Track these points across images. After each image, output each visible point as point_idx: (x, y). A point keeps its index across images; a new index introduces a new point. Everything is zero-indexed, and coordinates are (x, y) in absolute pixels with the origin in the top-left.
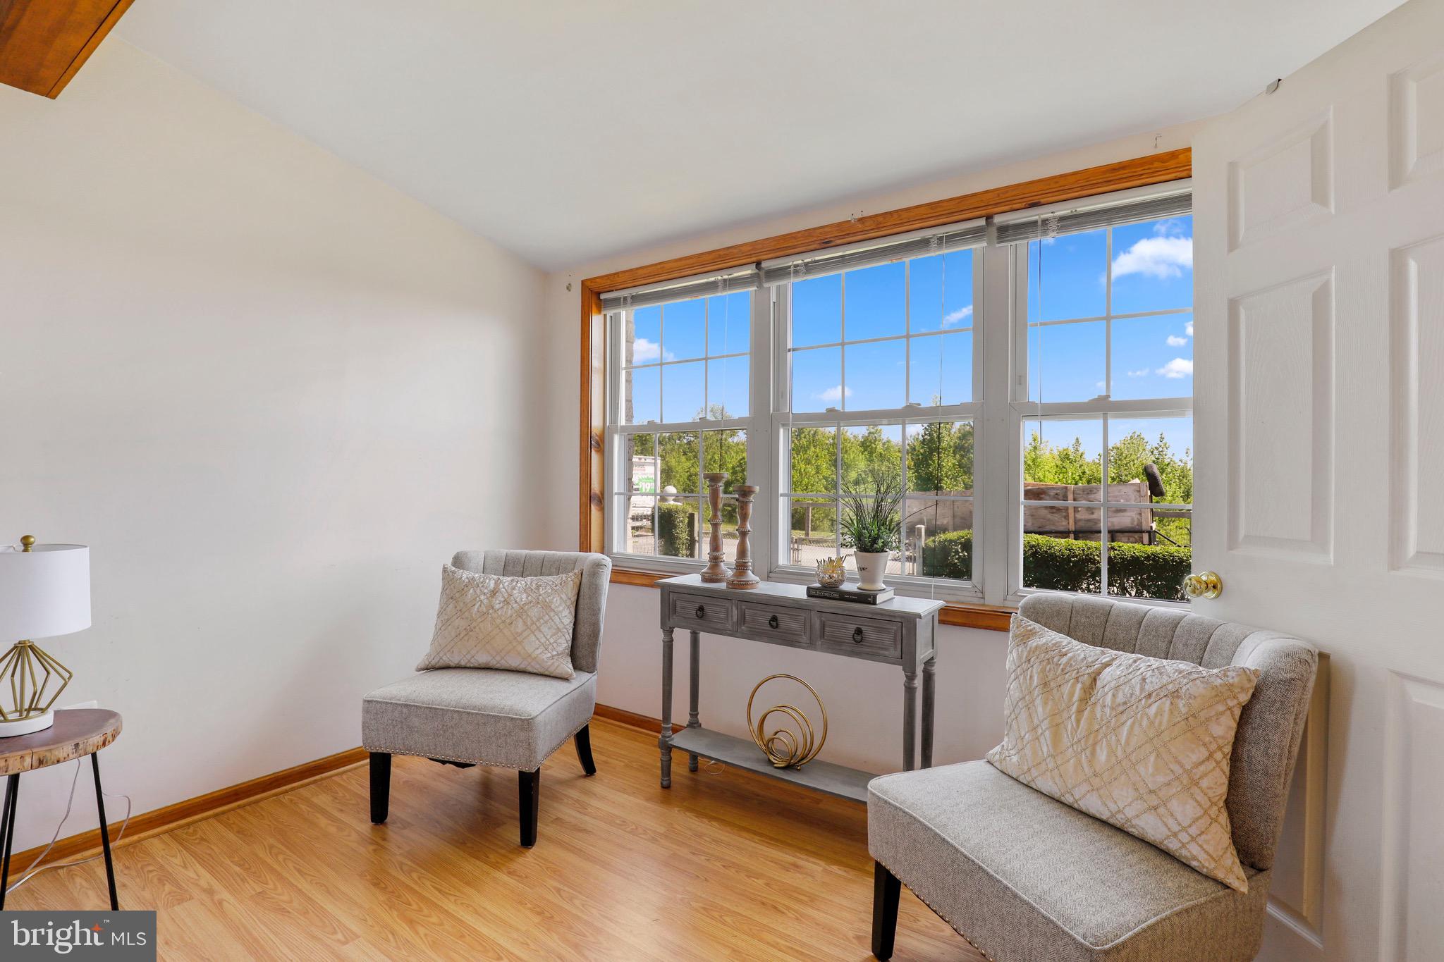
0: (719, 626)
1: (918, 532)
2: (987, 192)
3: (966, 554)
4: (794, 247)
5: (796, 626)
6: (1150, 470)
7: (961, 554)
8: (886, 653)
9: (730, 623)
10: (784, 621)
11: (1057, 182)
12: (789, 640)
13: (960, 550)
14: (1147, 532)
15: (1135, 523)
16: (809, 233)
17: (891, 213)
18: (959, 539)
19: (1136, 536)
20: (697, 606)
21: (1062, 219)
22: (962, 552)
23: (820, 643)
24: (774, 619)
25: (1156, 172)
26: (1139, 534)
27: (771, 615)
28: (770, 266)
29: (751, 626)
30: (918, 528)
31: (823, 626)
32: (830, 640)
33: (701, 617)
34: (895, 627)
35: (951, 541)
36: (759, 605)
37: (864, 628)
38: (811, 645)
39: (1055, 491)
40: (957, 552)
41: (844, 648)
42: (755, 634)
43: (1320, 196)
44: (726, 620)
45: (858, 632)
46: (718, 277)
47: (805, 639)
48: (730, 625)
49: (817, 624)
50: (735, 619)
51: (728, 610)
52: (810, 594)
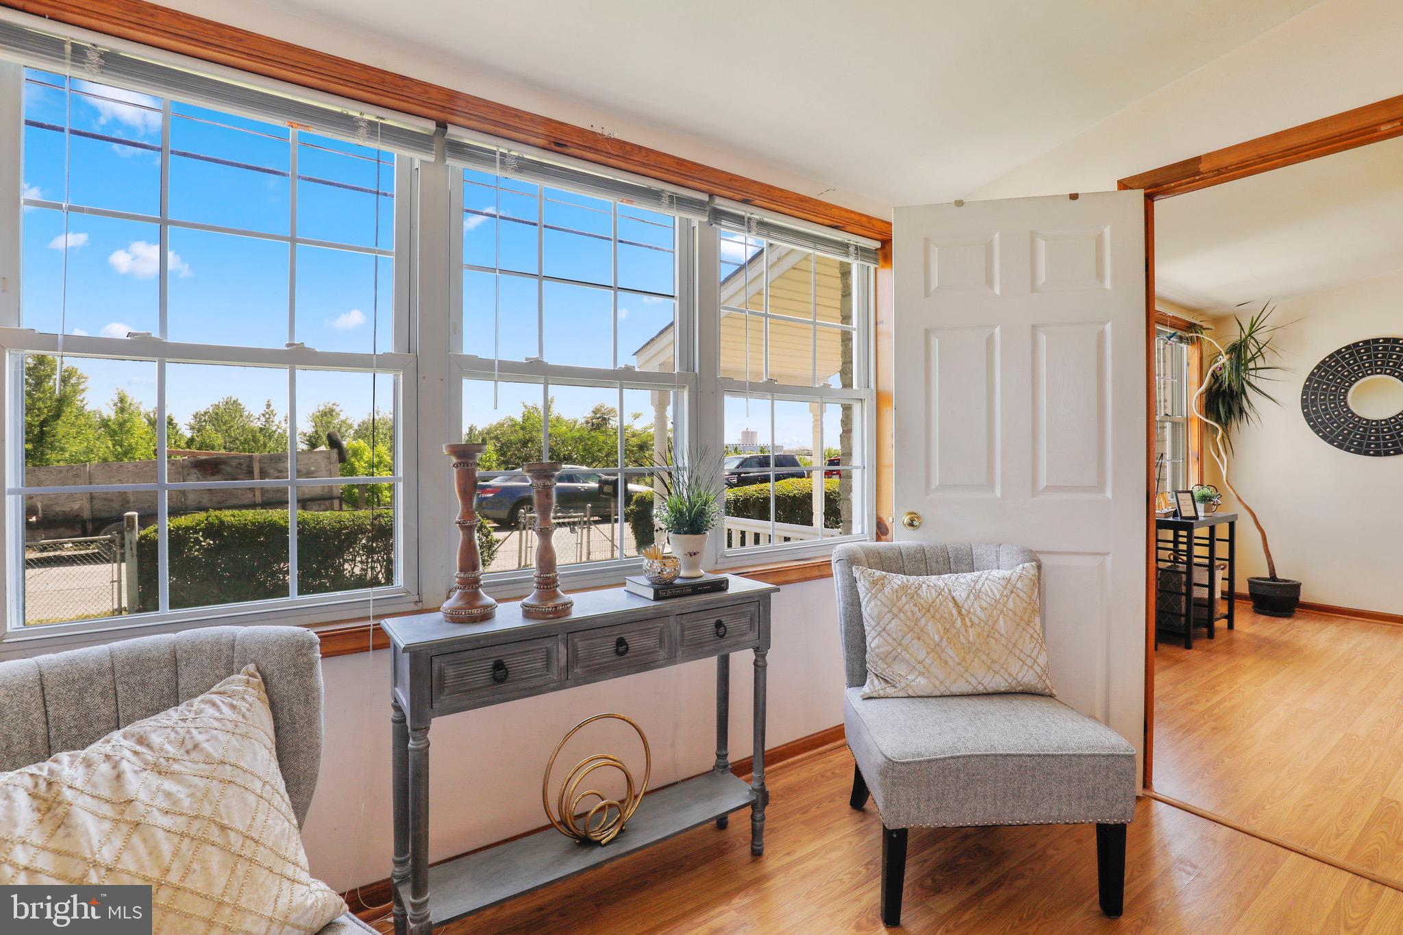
0: (537, 682)
1: (128, 522)
2: (723, 172)
3: (211, 542)
4: (516, 129)
5: (651, 642)
6: (334, 438)
7: (203, 544)
8: (746, 638)
9: (556, 672)
10: (636, 642)
11: (769, 191)
12: (645, 664)
13: (201, 539)
14: (338, 498)
15: (326, 490)
17: (640, 148)
18: (198, 525)
19: (327, 503)
22: (204, 541)
23: (681, 652)
24: (621, 642)
25: (817, 214)
26: (330, 501)
27: (614, 639)
28: (456, 136)
29: (587, 663)
30: (129, 517)
31: (682, 631)
32: (691, 645)
33: (500, 680)
35: (187, 529)
36: (601, 631)
37: (724, 619)
38: (671, 660)
39: (237, 461)
40: (197, 541)
41: (707, 648)
42: (596, 673)
43: (989, 282)
44: (548, 666)
45: (719, 624)
46: (353, 110)
47: (662, 654)
48: (554, 675)
49: (677, 630)
50: (563, 661)
51: (541, 655)
52: (657, 597)
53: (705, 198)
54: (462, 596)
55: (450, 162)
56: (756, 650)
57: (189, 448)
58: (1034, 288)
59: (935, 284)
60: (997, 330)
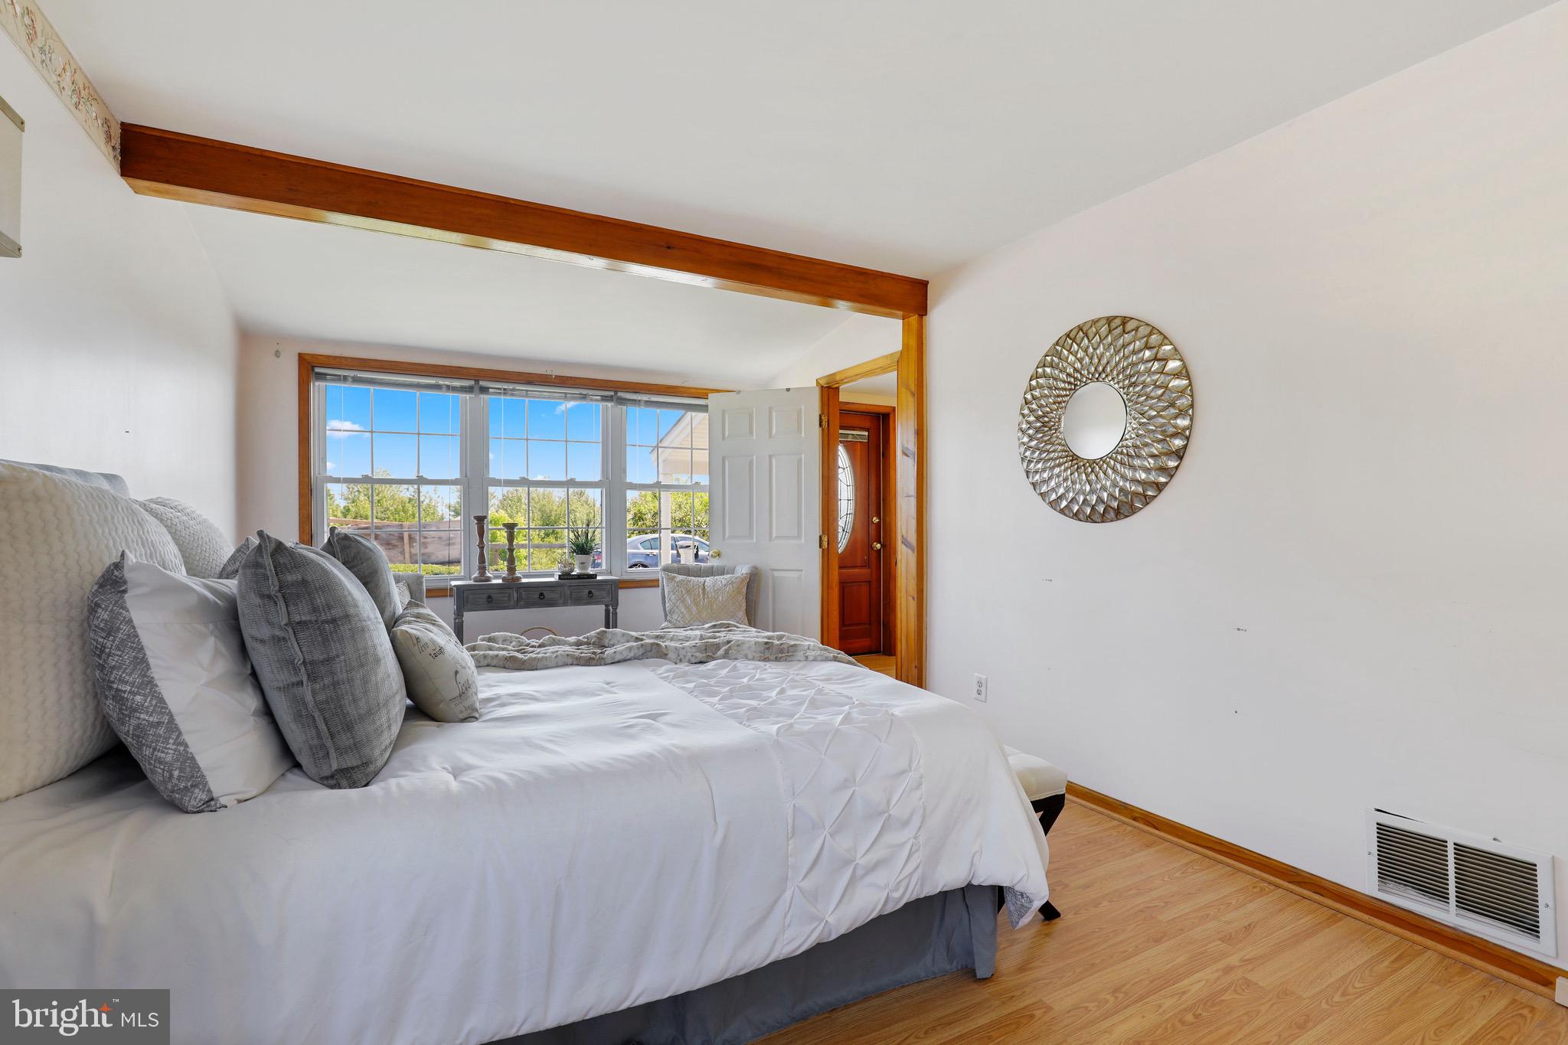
0: (504, 605)
2: (618, 381)
5: (554, 596)
8: (601, 600)
10: (546, 594)
11: (648, 386)
12: (552, 604)
16: (520, 374)
17: (571, 378)
20: (486, 596)
21: (646, 401)
23: (570, 601)
24: (542, 594)
25: (682, 393)
27: (538, 593)
28: (484, 385)
29: (526, 601)
31: (571, 593)
32: (575, 599)
33: (489, 602)
34: (609, 587)
36: (532, 589)
37: (592, 591)
38: (565, 604)
41: (582, 602)
42: (529, 605)
43: (751, 433)
44: (510, 600)
45: (590, 592)
46: (441, 382)
47: (561, 601)
48: (512, 603)
49: (568, 592)
50: (516, 599)
51: (507, 595)
52: (559, 579)
53: (612, 393)
54: (479, 573)
55: (482, 396)
56: (606, 606)
57: (345, 517)
58: (770, 436)
59: (727, 434)
60: (755, 457)
